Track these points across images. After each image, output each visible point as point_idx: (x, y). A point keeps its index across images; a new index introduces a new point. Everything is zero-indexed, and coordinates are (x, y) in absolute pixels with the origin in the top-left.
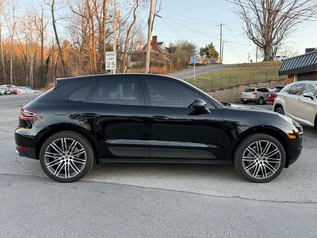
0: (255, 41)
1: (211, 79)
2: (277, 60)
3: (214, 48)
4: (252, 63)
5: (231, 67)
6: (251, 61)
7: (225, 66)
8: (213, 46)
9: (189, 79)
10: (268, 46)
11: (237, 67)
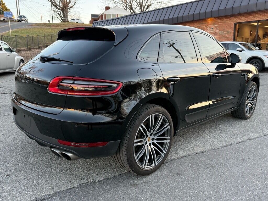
0: (53, 3)
1: (26, 36)
2: (73, 22)
3: (5, 5)
4: (50, 23)
5: (37, 26)
6: (49, 21)
7: (31, 24)
8: (4, 2)
9: (5, 35)
10: (65, 8)
11: (43, 26)
